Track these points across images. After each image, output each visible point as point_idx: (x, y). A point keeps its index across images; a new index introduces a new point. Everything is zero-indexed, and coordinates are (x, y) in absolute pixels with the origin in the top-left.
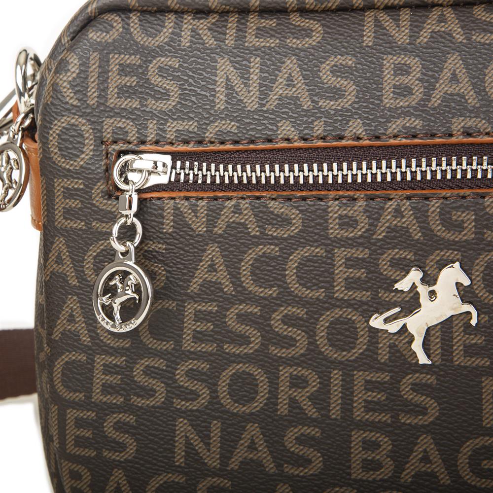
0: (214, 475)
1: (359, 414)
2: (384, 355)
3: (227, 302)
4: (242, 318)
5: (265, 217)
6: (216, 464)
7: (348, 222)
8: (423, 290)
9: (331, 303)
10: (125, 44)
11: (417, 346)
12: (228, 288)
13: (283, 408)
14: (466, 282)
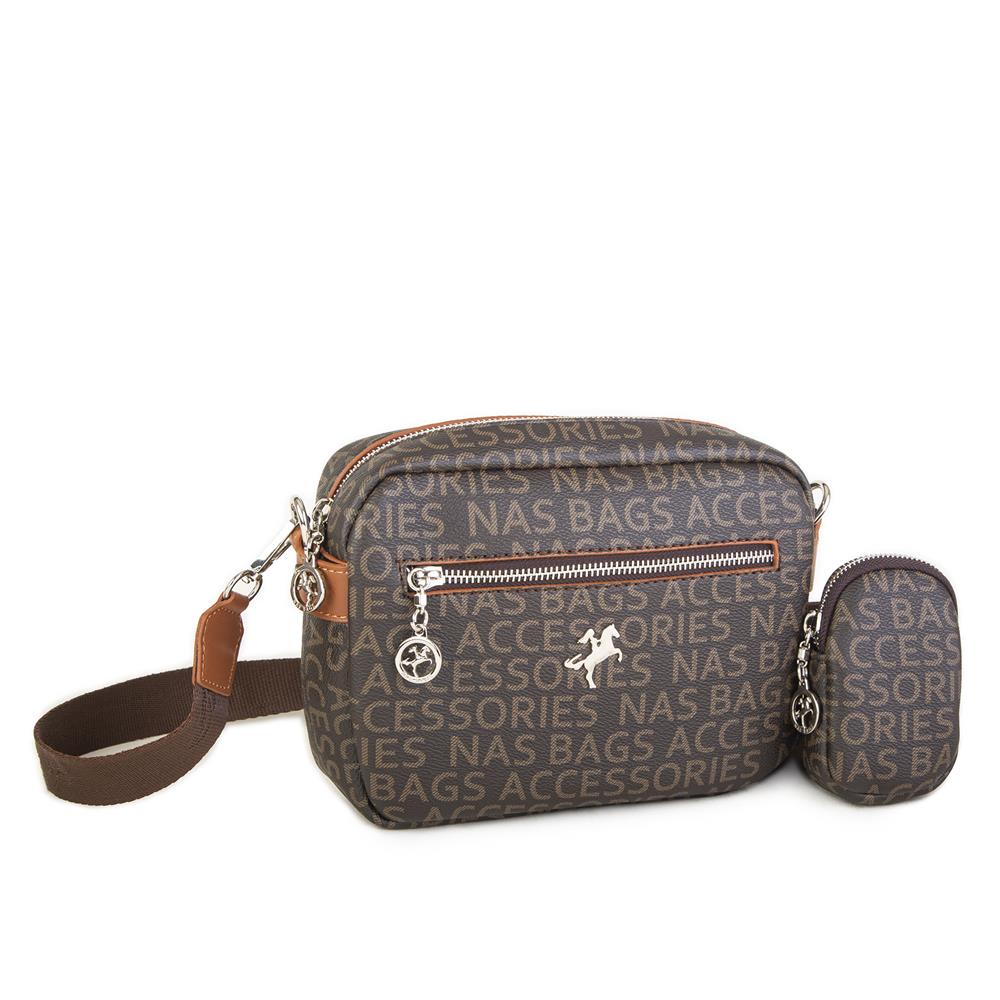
0: (475, 769)
1: (556, 723)
2: (570, 685)
3: (481, 658)
4: (490, 668)
5: (504, 603)
6: (476, 763)
7: (552, 604)
8: (594, 641)
9: (543, 654)
10: (406, 497)
11: (589, 677)
12: (481, 649)
13: (514, 725)
14: (617, 635)
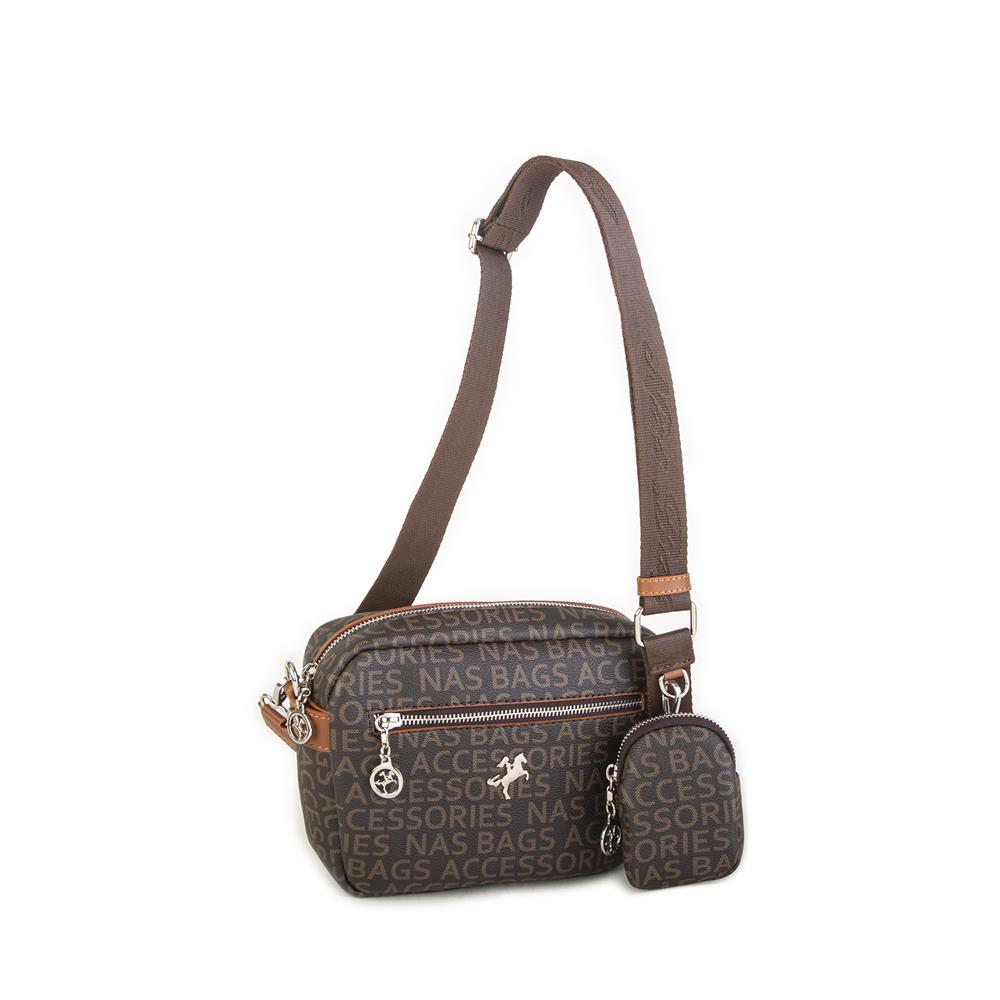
0: (423, 858)
1: (482, 824)
2: (492, 797)
3: (428, 778)
4: (434, 785)
5: (444, 738)
6: (424, 853)
7: (479, 738)
8: (509, 765)
9: (471, 775)
10: (375, 666)
11: (505, 791)
12: (428, 771)
13: (452, 825)
14: (525, 762)
